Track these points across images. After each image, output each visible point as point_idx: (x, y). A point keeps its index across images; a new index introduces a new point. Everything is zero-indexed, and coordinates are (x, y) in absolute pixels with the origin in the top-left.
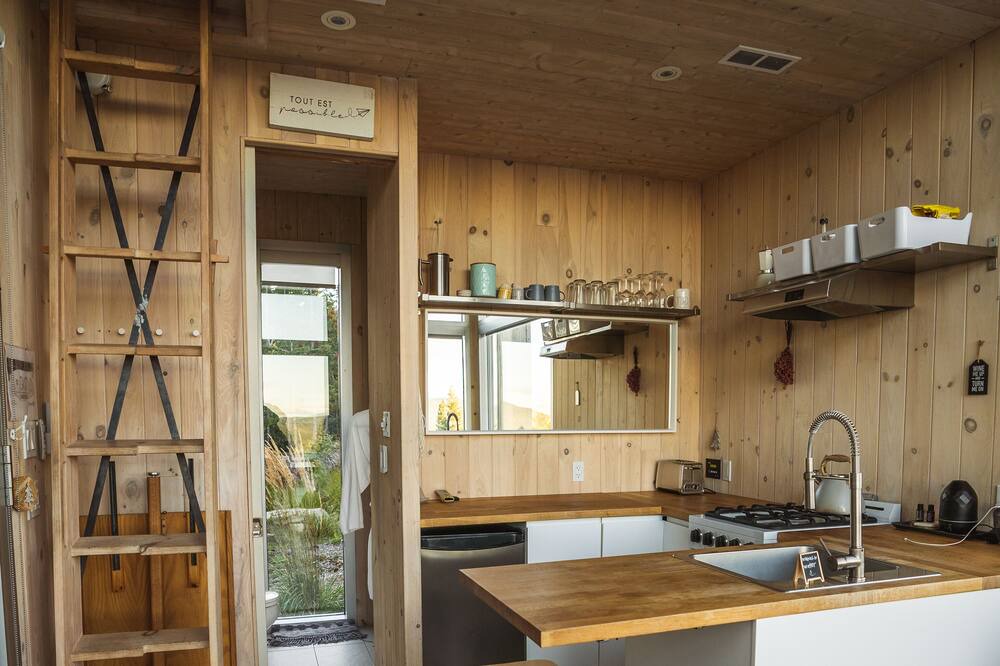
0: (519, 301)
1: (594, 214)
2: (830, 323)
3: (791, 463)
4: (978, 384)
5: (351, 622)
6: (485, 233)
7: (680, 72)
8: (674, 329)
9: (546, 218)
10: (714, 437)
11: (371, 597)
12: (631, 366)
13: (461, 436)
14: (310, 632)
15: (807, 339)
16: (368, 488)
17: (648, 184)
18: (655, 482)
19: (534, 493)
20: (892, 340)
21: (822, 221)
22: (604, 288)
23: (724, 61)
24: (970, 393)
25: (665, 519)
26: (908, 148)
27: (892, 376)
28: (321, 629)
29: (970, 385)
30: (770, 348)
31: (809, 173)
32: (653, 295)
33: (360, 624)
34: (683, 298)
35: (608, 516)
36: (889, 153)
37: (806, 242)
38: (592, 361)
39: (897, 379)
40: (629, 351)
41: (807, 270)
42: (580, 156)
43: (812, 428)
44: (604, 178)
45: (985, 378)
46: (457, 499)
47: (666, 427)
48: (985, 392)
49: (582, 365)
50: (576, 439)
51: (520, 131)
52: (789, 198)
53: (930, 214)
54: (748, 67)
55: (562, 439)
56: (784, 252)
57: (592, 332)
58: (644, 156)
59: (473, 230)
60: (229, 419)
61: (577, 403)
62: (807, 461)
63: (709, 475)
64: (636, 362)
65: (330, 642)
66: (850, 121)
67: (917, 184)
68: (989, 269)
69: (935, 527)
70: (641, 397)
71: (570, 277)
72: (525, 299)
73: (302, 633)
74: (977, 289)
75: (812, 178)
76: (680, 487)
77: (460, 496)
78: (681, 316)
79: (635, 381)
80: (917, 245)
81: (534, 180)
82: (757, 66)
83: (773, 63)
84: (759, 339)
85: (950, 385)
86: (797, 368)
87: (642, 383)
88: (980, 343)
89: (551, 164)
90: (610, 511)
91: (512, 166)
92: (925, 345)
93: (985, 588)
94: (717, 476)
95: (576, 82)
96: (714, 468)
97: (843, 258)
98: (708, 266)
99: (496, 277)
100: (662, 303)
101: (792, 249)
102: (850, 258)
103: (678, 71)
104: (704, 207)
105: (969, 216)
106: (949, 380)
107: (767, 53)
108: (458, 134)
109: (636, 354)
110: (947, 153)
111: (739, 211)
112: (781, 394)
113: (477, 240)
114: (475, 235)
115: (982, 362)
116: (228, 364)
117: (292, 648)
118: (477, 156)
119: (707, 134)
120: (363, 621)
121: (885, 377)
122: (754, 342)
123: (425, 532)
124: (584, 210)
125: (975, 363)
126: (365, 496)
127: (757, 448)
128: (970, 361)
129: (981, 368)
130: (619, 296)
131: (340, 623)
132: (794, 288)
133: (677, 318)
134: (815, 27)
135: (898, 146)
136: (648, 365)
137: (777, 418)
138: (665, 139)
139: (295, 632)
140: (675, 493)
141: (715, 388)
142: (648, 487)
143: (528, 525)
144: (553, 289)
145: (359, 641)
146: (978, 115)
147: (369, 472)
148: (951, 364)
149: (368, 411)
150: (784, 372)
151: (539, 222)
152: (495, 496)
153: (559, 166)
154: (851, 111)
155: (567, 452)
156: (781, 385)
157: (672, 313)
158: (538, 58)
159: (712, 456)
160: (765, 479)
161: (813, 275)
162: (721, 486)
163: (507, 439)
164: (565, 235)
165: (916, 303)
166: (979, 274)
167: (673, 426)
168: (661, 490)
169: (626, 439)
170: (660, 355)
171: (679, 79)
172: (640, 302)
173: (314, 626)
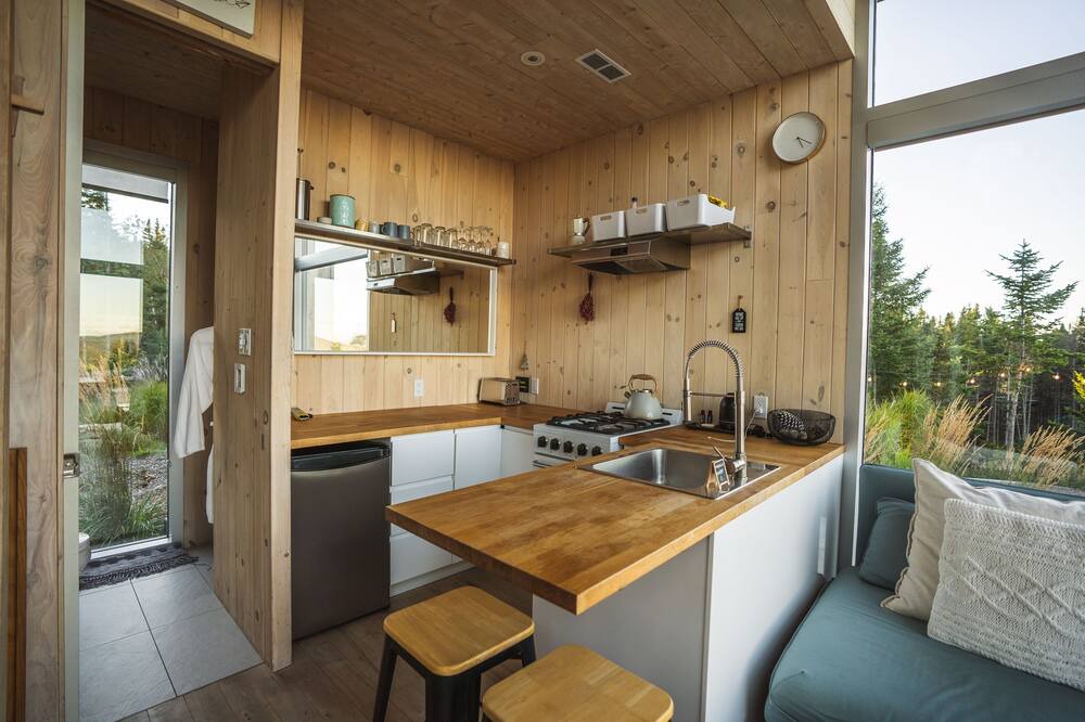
0: (375, 235)
1: (437, 172)
2: (624, 277)
3: (592, 380)
4: (739, 326)
5: (177, 545)
6: (343, 170)
7: (543, 60)
8: (494, 274)
9: (398, 168)
10: (524, 359)
11: (210, 520)
12: (446, 302)
13: (314, 356)
14: (125, 564)
15: (605, 288)
16: (211, 408)
17: (478, 157)
18: (478, 396)
19: (381, 408)
20: (673, 293)
21: (634, 200)
22: (445, 232)
23: (579, 60)
24: (734, 331)
25: (502, 427)
26: (685, 159)
27: (674, 317)
28: (139, 559)
29: (734, 326)
30: (574, 293)
31: (607, 166)
32: (481, 244)
33: (188, 545)
34: (504, 250)
35: (461, 427)
36: (671, 160)
37: (621, 213)
38: (408, 297)
39: (677, 320)
40: (445, 290)
41: (621, 234)
42: (432, 120)
43: (691, 354)
44: (445, 144)
45: (744, 322)
46: (311, 416)
47: (486, 352)
48: (744, 331)
49: (399, 299)
50: (418, 360)
51: (388, 82)
52: (590, 183)
53: (717, 203)
54: (592, 69)
55: (406, 359)
56: (602, 219)
57: (415, 272)
58: (483, 131)
59: (332, 165)
60: (29, 329)
61: (393, 330)
62: (685, 381)
63: (522, 390)
64: (452, 299)
65: (153, 573)
66: (640, 134)
67: (692, 184)
68: (745, 247)
69: (716, 427)
70: (455, 327)
71: (415, 221)
72: (381, 233)
73: (114, 568)
74: (737, 260)
75: (609, 171)
76: (503, 398)
77: (314, 413)
78: (499, 263)
79: (451, 314)
80: (710, 224)
81: (388, 132)
82: (601, 72)
83: (612, 73)
84: (563, 286)
85: (718, 325)
86: (596, 309)
87: (456, 316)
88: (740, 297)
89: (404, 123)
90: (463, 423)
91: (370, 117)
92: (699, 296)
93: (806, 474)
94: (527, 391)
95: (457, 44)
96: (524, 384)
97: (654, 226)
98: (519, 228)
99: (355, 211)
100: (488, 252)
101: (610, 217)
102: (659, 228)
103: (542, 58)
104: (516, 184)
105: (734, 209)
106: (717, 322)
107: (612, 62)
108: (328, 71)
109: (451, 293)
110: (714, 165)
111: (547, 189)
112: (583, 327)
113: (335, 175)
114: (334, 170)
115: (742, 311)
116: (31, 256)
117: (100, 588)
118: (339, 99)
119: (538, 123)
120: (190, 542)
121: (669, 318)
122: (559, 287)
123: (295, 453)
124: (429, 166)
125: (737, 311)
126: (207, 416)
127: (561, 369)
128: (733, 308)
129: (741, 314)
130: (456, 242)
131: (162, 549)
132: (618, 247)
133: (496, 265)
134: (651, 50)
135: (678, 156)
136: (464, 302)
137: (579, 346)
138: (505, 120)
139: (102, 568)
140: (497, 404)
141: (524, 322)
142: (473, 400)
143: (392, 439)
144: (405, 229)
145: (189, 566)
146: (735, 143)
147: (211, 390)
148: (717, 310)
149: (212, 328)
150: (587, 311)
151: (392, 170)
152: (345, 411)
153: (411, 126)
154: (641, 127)
155: (409, 371)
156: (582, 321)
157: (494, 260)
158: (434, 8)
159: (521, 374)
160: (569, 392)
161: (627, 238)
162: (531, 399)
163: (358, 359)
164: (413, 185)
165: (693, 265)
166: (737, 249)
167: (491, 351)
168: (484, 402)
169: (456, 361)
170: (474, 295)
171: (540, 67)
172: (472, 249)
173: (129, 556)
